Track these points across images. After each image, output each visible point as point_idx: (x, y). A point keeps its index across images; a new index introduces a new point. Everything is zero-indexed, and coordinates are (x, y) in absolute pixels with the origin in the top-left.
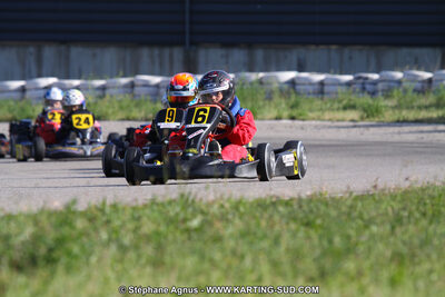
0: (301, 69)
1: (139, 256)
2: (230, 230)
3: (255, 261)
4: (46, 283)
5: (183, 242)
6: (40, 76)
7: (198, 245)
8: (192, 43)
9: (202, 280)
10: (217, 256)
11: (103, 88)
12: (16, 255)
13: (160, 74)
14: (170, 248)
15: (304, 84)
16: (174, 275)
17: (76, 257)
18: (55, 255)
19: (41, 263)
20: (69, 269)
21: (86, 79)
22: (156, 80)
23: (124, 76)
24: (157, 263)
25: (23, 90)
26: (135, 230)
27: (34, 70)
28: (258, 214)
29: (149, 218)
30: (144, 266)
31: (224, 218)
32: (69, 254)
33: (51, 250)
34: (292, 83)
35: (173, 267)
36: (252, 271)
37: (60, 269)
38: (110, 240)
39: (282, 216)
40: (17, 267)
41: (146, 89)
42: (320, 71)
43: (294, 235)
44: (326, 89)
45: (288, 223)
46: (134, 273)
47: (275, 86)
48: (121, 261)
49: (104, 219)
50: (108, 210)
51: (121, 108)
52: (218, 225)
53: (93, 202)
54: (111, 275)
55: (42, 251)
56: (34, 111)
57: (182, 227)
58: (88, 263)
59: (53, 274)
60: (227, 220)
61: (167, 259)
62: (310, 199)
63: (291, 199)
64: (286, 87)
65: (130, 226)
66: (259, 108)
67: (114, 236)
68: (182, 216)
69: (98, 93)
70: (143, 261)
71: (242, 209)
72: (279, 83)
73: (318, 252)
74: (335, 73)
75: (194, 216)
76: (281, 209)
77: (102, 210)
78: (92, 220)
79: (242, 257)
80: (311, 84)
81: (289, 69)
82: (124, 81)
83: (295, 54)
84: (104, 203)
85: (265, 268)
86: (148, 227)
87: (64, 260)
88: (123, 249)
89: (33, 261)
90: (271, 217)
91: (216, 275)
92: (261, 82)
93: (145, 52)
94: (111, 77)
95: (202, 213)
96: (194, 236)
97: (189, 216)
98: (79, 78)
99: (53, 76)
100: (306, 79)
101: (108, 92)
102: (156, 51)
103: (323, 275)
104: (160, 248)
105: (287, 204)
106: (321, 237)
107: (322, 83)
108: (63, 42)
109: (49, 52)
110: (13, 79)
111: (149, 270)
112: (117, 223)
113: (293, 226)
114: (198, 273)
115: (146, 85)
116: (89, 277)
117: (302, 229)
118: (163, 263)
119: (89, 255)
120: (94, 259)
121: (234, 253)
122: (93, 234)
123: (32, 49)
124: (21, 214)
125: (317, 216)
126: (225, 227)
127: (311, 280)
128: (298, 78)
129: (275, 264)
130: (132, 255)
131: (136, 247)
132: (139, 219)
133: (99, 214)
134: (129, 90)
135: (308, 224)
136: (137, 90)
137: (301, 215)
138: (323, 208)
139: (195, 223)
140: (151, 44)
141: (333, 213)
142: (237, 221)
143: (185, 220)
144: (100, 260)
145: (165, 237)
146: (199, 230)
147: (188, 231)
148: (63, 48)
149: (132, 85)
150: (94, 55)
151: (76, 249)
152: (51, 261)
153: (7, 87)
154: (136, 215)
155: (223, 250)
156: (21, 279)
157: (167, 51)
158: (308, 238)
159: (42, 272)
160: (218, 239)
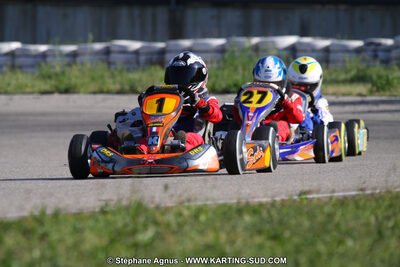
0: (303, 34)
11: (75, 54)
15: (305, 51)
29: (92, 229)
34: (293, 49)
41: (121, 56)
42: (325, 36)
44: (332, 57)
45: (251, 236)
49: (42, 231)
51: (93, 79)
52: (171, 239)
57: (130, 240)
63: (261, 205)
64: (285, 54)
65: (70, 240)
68: (129, 228)
69: (68, 60)
71: (202, 218)
72: (278, 49)
74: (342, 38)
75: (145, 227)
76: (247, 218)
77: (40, 221)
80: (314, 50)
81: (291, 33)
83: (297, 15)
86: (91, 240)
90: (234, 228)
92: (256, 48)
93: (124, 13)
95: (156, 223)
97: (139, 227)
98: (47, 42)
100: (308, 44)
101: (78, 59)
105: (255, 210)
107: (327, 50)
112: (55, 236)
113: (258, 239)
115: (124, 51)
128: (299, 43)
134: (104, 57)
136: (114, 57)
137: (267, 227)
139: (145, 236)
143: (134, 232)
146: (149, 245)
147: (136, 246)
149: (108, 52)
150: (65, 16)
157: (149, 10)
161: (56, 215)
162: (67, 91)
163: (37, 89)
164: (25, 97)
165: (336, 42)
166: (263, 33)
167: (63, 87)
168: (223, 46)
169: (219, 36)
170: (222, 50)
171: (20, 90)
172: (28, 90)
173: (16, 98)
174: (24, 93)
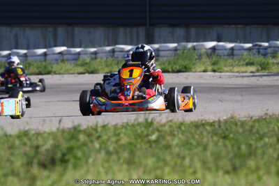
0: (219, 41)
1: (119, 158)
2: (176, 141)
3: (192, 160)
4: (62, 175)
5: (147, 149)
6: (56, 46)
7: (157, 151)
8: (150, 25)
9: (159, 172)
10: (168, 158)
11: (95, 53)
12: (42, 158)
13: (131, 44)
14: (138, 153)
15: (221, 50)
16: (141, 170)
17: (79, 159)
18: (66, 158)
19: (58, 162)
20: (75, 167)
21: (85, 47)
22: (128, 48)
23: (109, 45)
24: (130, 163)
25: (45, 54)
26: (117, 142)
27: (52, 43)
28: (193, 131)
29: (125, 134)
30: (122, 164)
31: (172, 134)
32: (75, 157)
33: (64, 155)
34: (214, 49)
35: (140, 164)
36: (190, 167)
37: (70, 166)
38: (100, 148)
39: (209, 133)
40: (43, 166)
41: (121, 53)
42: (231, 41)
43: (216, 144)
44: (235, 52)
45: (212, 137)
46: (116, 168)
47: (204, 50)
48: (108, 161)
49: (97, 135)
50: (99, 130)
51: (107, 66)
52: (169, 138)
53: (90, 124)
54: (102, 170)
55: (59, 155)
56: (52, 67)
57: (146, 139)
58: (87, 162)
59: (65, 169)
60: (174, 135)
61: (137, 160)
62: (226, 122)
63: (214, 122)
64: (210, 51)
65: (114, 139)
66: (194, 64)
67: (103, 146)
68: (145, 133)
69: (93, 56)
70: (121, 161)
71: (183, 128)
72: (206, 49)
73: (231, 155)
74: (240, 43)
75: (153, 133)
76: (208, 128)
77: (96, 130)
78: (89, 135)
79: (184, 158)
80: (226, 49)
81: (212, 40)
82: (108, 48)
83: (215, 31)
84: (97, 125)
85: (198, 165)
86: (124, 140)
87: (72, 161)
88: (108, 153)
89: (53, 162)
90: (202, 133)
91: (167, 169)
92: (194, 48)
93: (121, 30)
94: (100, 46)
95: (158, 130)
96: (154, 145)
97: (150, 133)
98: (80, 47)
99: (63, 46)
100: (222, 46)
101: (98, 55)
102: (128, 30)
103: (235, 169)
104: (132, 153)
105: (212, 124)
106: (233, 146)
107: (232, 49)
108: (69, 25)
109: (61, 31)
110: (39, 48)
111: (125, 166)
112: (105, 137)
113: (215, 138)
114: (156, 169)
115: (122, 51)
116: (88, 172)
117: (221, 140)
118: (134, 163)
119: (89, 157)
120: (91, 160)
121: (178, 155)
122: (90, 145)
123: (50, 29)
124: (45, 132)
125: (231, 132)
126: (173, 140)
127: (227, 172)
128: (217, 45)
129: (204, 163)
130: (114, 157)
131: (117, 152)
132: (119, 134)
133: (94, 132)
134: (112, 54)
135: (225, 137)
136: (116, 54)
137: (220, 132)
138: (234, 127)
139: (154, 137)
140: (124, 25)
141: (241, 130)
142: (180, 135)
143: (147, 135)
144: (95, 160)
145: (135, 146)
146: (156, 141)
147: (149, 142)
148: (70, 28)
149: (113, 51)
150: (89, 33)
151: (79, 154)
152: (64, 161)
153: (35, 53)
154: (117, 132)
155: (171, 154)
156: (45, 173)
157: (135, 30)
158: (225, 146)
159: (59, 168)
160: (168, 147)
161: (104, 127)
162: (92, 73)
163: (76, 71)
164: (70, 76)
165: (237, 44)
166: (197, 41)
167: (90, 70)
168: (176, 47)
169: (173, 42)
170: (175, 49)
171: (68, 72)
172: (72, 72)
173: (65, 76)
174: (70, 74)
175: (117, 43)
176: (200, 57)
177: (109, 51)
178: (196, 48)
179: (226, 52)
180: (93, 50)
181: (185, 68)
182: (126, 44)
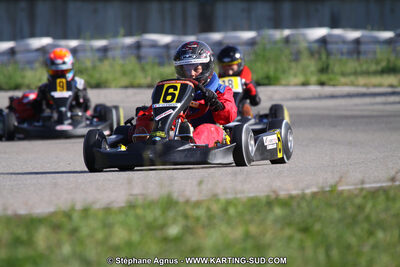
0: (334, 25)
6: (33, 35)
11: (105, 50)
13: (171, 32)
15: (336, 43)
21: (85, 39)
22: (165, 39)
23: (129, 34)
25: (12, 52)
27: (26, 29)
29: (122, 223)
34: (323, 41)
41: (153, 50)
42: (356, 27)
44: (363, 48)
47: (303, 45)
49: (71, 226)
50: (76, 216)
52: (202, 232)
57: (159, 234)
60: (213, 226)
62: (314, 195)
63: (292, 197)
64: (316, 46)
65: (100, 235)
66: (284, 72)
67: (79, 248)
68: (160, 221)
69: (98, 55)
71: (232, 211)
72: (310, 42)
74: (373, 29)
75: (175, 221)
76: (278, 211)
77: (70, 216)
80: (344, 41)
81: (321, 25)
82: (129, 41)
83: (327, 7)
86: (120, 235)
92: (287, 40)
94: (115, 36)
95: (185, 216)
96: (172, 247)
97: (169, 221)
98: (78, 38)
99: (47, 35)
100: (339, 36)
101: (110, 54)
107: (357, 41)
112: (85, 231)
113: (288, 232)
115: (154, 45)
123: (23, 4)
128: (330, 35)
133: (64, 220)
134: (135, 52)
135: (305, 230)
136: (144, 51)
139: (173, 231)
142: (223, 227)
143: (163, 226)
146: (178, 239)
147: (166, 240)
149: (138, 46)
150: (96, 11)
158: (302, 248)
165: (366, 33)
166: (294, 25)
168: (253, 39)
169: (250, 29)
170: (253, 43)
175: (145, 31)
176: (296, 57)
177: (130, 47)
178: (291, 39)
179: (345, 48)
180: (100, 43)
181: (268, 77)
182: (163, 31)
